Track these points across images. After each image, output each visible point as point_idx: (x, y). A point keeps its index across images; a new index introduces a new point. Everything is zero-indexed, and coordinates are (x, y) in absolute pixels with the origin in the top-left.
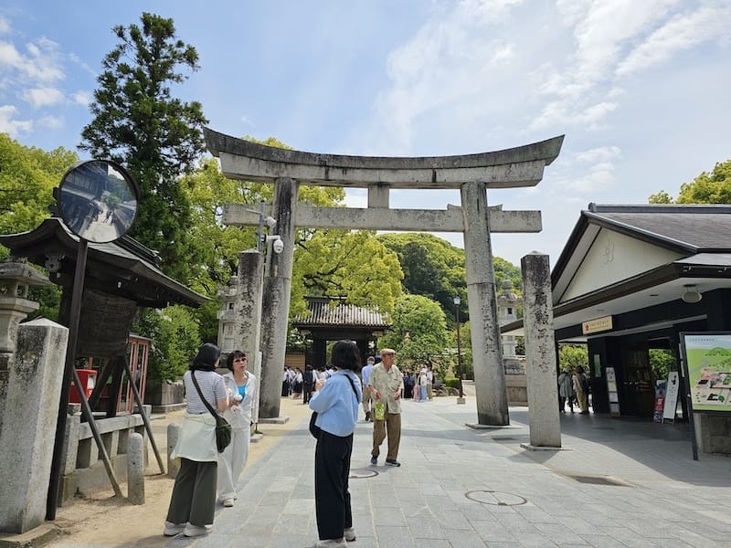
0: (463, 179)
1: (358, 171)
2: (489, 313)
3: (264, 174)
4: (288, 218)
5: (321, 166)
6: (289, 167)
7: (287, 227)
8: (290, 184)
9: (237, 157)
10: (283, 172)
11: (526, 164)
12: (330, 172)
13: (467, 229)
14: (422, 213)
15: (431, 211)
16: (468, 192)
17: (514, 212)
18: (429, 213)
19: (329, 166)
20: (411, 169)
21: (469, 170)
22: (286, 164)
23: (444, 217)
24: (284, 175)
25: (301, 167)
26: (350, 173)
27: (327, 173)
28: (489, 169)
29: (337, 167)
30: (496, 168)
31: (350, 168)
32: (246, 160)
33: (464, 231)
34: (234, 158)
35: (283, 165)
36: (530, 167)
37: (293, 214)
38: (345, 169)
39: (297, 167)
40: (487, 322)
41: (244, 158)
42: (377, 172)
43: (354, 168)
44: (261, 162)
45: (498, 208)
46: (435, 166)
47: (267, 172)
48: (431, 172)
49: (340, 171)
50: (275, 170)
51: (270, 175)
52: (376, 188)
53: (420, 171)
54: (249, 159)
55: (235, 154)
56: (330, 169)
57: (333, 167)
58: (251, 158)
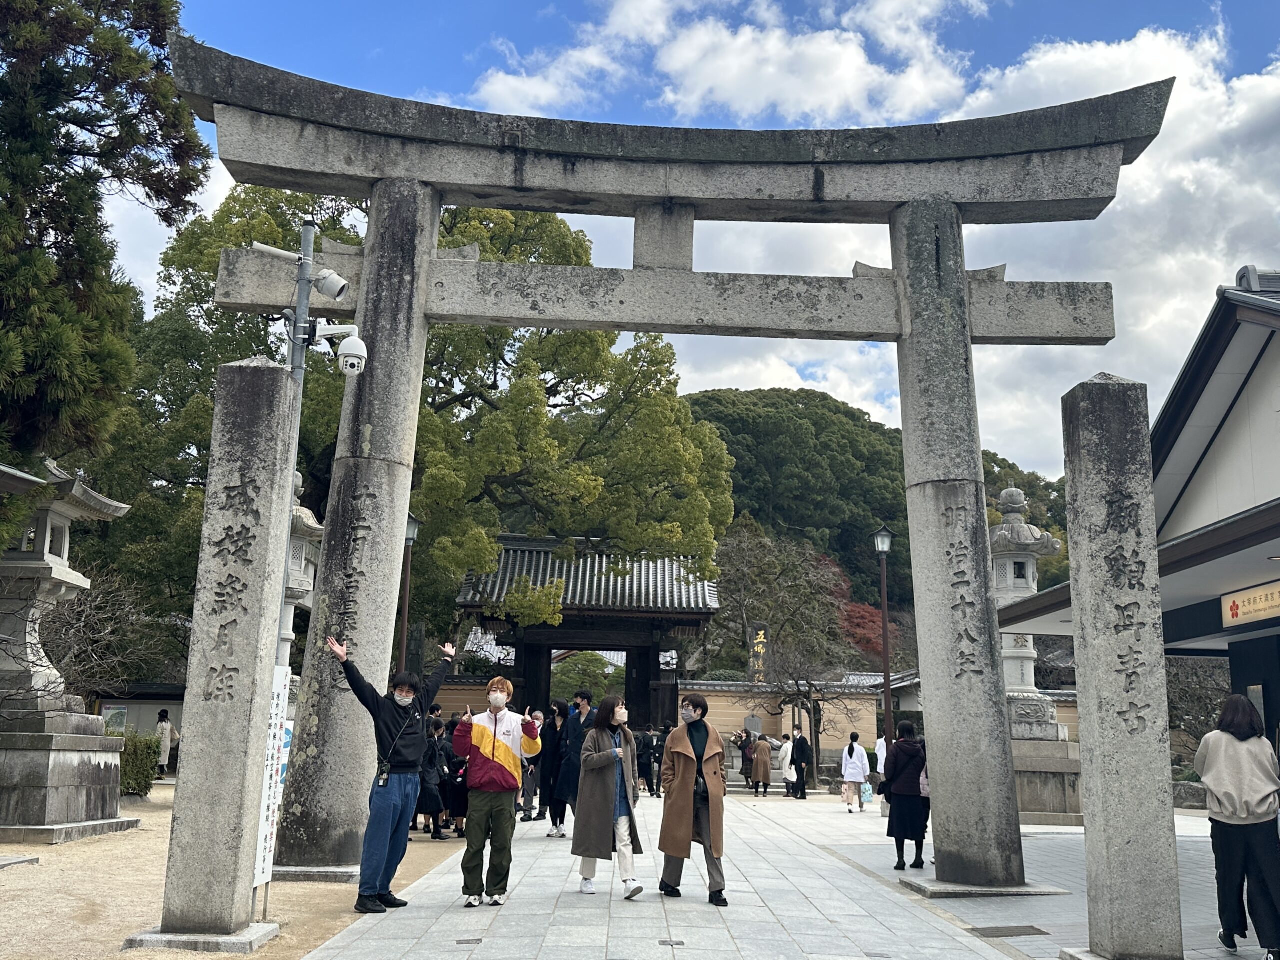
0: (896, 194)
1: (606, 166)
2: (966, 566)
3: (338, 166)
4: (406, 292)
5: (502, 150)
6: (413, 150)
7: (401, 317)
8: (415, 197)
9: (264, 119)
10: (395, 164)
11: (1070, 157)
12: (528, 167)
13: (907, 330)
14: (782, 285)
15: (808, 281)
16: (912, 231)
17: (1037, 289)
18: (801, 288)
19: (524, 152)
20: (753, 163)
21: (916, 169)
22: (406, 140)
23: (845, 298)
24: (398, 172)
25: (446, 150)
26: (583, 170)
27: (518, 170)
28: (970, 167)
29: (551, 155)
30: (988, 164)
31: (586, 157)
32: (289, 129)
33: (897, 338)
34: (254, 122)
35: (395, 146)
36: (1083, 164)
37: (421, 283)
38: (570, 160)
39: (437, 152)
40: (963, 590)
41: (283, 121)
42: (661, 171)
43: (594, 158)
44: (333, 136)
45: (992, 276)
46: (820, 155)
47: (349, 161)
48: (810, 172)
49: (557, 165)
50: (373, 157)
51: (358, 170)
52: (656, 217)
53: (780, 171)
54: (298, 128)
55: (261, 111)
56: (529, 159)
57: (538, 153)
58: (305, 122)
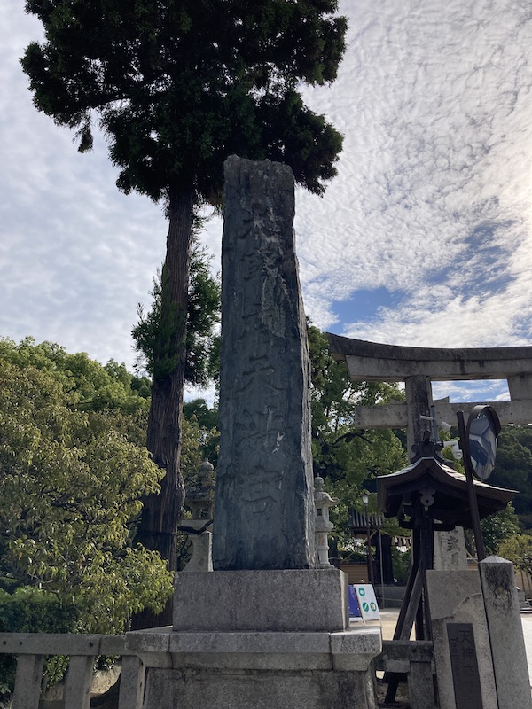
1: (496, 363)
3: (395, 373)
5: (454, 361)
6: (421, 364)
8: (425, 381)
9: (364, 359)
10: (415, 370)
12: (465, 366)
19: (463, 361)
22: (417, 361)
24: (417, 373)
25: (433, 363)
26: (487, 365)
27: (462, 367)
29: (473, 361)
31: (488, 360)
32: (374, 362)
34: (361, 360)
35: (414, 364)
38: (481, 362)
39: (430, 364)
41: (372, 359)
42: (518, 362)
43: (491, 360)
44: (390, 362)
47: (398, 371)
49: (477, 364)
50: (406, 368)
52: (517, 379)
54: (377, 361)
55: (363, 356)
56: (466, 363)
57: (468, 361)
58: (379, 359)
